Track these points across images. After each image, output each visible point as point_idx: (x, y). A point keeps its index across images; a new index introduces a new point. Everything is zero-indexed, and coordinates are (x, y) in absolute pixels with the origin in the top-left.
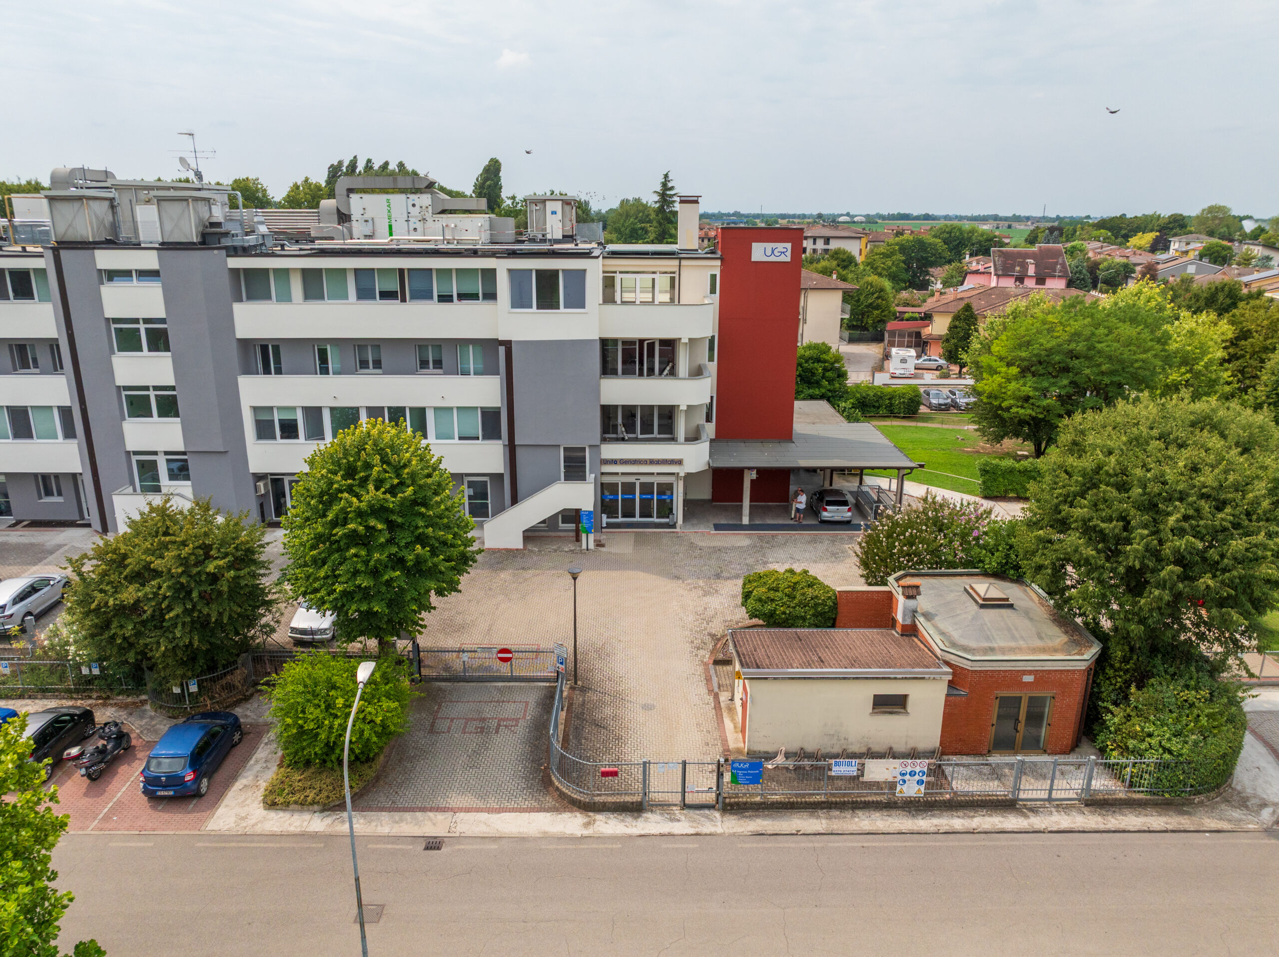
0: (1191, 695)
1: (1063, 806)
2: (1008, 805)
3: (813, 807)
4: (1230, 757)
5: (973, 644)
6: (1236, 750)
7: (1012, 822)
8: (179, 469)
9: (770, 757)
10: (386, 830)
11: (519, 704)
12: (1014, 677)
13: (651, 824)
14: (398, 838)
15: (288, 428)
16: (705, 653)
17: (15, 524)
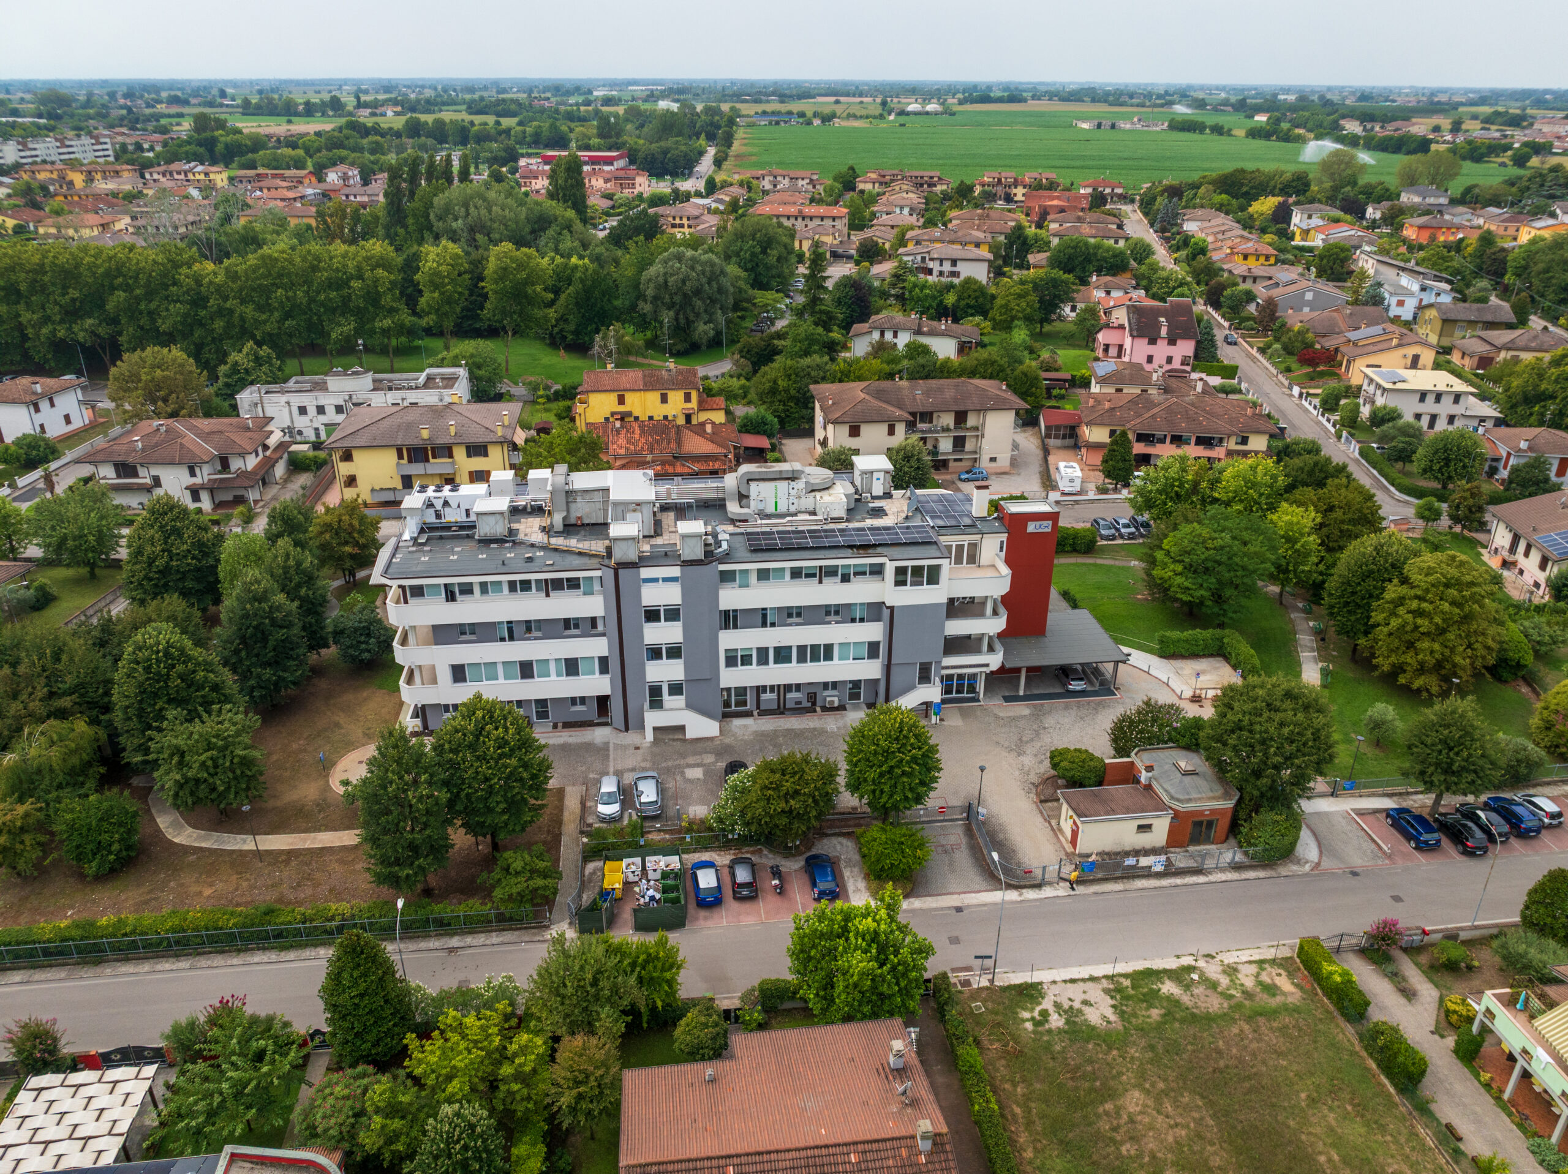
0: (1278, 818)
1: (1222, 870)
2: (1198, 871)
3: (1115, 879)
4: (1293, 845)
5: (1181, 797)
6: (1296, 839)
7: (1201, 879)
8: (676, 689)
9: (1089, 856)
10: (934, 905)
11: (955, 835)
12: (1201, 813)
13: (1047, 892)
14: (942, 909)
15: (746, 660)
16: (1033, 796)
17: (555, 726)
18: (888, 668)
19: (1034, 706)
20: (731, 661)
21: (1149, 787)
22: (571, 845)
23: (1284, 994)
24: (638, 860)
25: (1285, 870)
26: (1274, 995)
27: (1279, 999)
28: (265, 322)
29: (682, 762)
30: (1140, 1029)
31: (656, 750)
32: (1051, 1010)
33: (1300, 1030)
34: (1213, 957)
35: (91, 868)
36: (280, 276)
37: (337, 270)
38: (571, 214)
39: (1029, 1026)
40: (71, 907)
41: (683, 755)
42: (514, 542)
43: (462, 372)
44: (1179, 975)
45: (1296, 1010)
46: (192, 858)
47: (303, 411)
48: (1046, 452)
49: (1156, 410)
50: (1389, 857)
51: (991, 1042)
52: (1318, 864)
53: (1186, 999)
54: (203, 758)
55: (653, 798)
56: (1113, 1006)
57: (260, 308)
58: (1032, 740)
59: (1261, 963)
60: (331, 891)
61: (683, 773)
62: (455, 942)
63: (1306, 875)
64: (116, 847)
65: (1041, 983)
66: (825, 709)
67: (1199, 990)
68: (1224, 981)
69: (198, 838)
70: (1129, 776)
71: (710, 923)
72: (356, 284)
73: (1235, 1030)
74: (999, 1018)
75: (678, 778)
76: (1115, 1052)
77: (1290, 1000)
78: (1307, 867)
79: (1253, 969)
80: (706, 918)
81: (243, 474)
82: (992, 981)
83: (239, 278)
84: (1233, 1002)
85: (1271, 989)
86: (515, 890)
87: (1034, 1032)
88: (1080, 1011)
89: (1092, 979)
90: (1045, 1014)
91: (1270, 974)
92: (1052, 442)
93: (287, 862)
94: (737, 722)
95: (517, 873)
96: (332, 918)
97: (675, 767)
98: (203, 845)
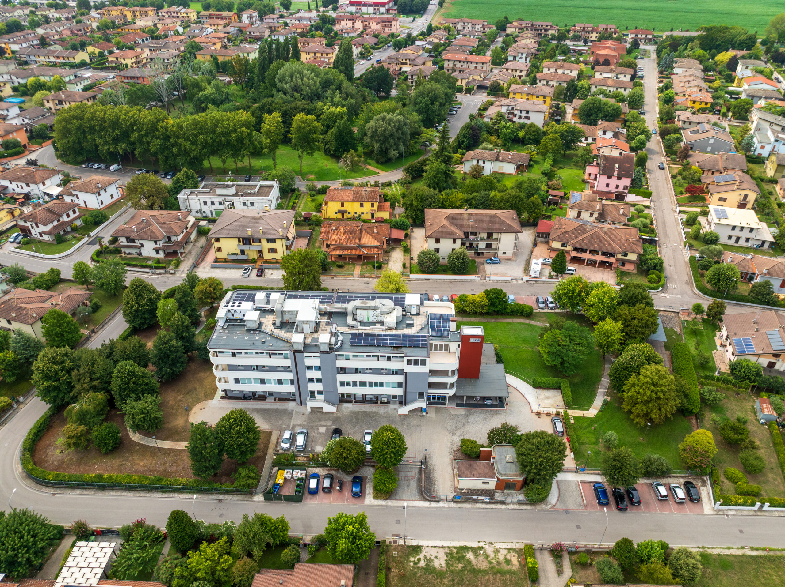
1: (514, 503)
2: (503, 503)
3: (469, 502)
5: (502, 473)
7: (503, 507)
8: (320, 393)
9: (463, 489)
10: (396, 505)
11: (414, 473)
12: (509, 480)
13: (441, 504)
14: (398, 507)
15: (348, 384)
16: (452, 456)
17: (275, 399)
18: (405, 392)
19: (468, 410)
20: (342, 384)
21: (493, 464)
22: (270, 458)
23: (512, 565)
24: (291, 471)
25: (538, 507)
26: (508, 565)
27: (510, 567)
28: (194, 150)
29: (319, 424)
30: (452, 572)
31: (310, 416)
32: (422, 558)
33: (511, 582)
34: (492, 544)
35: (103, 451)
36: (201, 129)
37: (226, 128)
38: (342, 77)
39: (412, 564)
40: (97, 464)
41: (320, 420)
42: (260, 331)
43: (275, 184)
44: (475, 550)
45: (514, 573)
46: (138, 448)
47: (205, 203)
48: (535, 245)
49: (586, 235)
50: (585, 506)
51: (396, 569)
52: (554, 506)
53: (474, 562)
54: (139, 417)
55: (301, 444)
56: (446, 560)
57: (193, 143)
58: (461, 428)
59: (510, 549)
60: (183, 469)
61: (318, 429)
62: (221, 497)
63: (547, 510)
64: (111, 445)
65: (422, 546)
66: (381, 403)
67: (480, 558)
68: (492, 555)
69: (141, 439)
70: (488, 456)
71: (311, 502)
72: (233, 135)
73: (487, 577)
74: (402, 559)
75: (316, 431)
76: (438, 580)
77: (514, 568)
78: (549, 507)
79: (506, 552)
80: (311, 499)
81: (177, 243)
82: (405, 542)
83: (183, 128)
84: (492, 565)
85: (508, 562)
86: (242, 484)
87: (413, 567)
88: (433, 561)
89: (443, 547)
90: (419, 560)
91: (511, 556)
92: (540, 239)
93: (169, 454)
94: (346, 405)
95: (243, 478)
96: (180, 485)
97: (316, 426)
98: (142, 442)
